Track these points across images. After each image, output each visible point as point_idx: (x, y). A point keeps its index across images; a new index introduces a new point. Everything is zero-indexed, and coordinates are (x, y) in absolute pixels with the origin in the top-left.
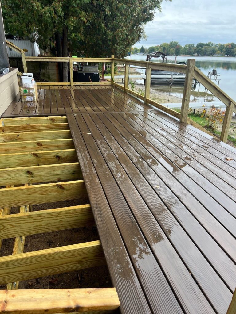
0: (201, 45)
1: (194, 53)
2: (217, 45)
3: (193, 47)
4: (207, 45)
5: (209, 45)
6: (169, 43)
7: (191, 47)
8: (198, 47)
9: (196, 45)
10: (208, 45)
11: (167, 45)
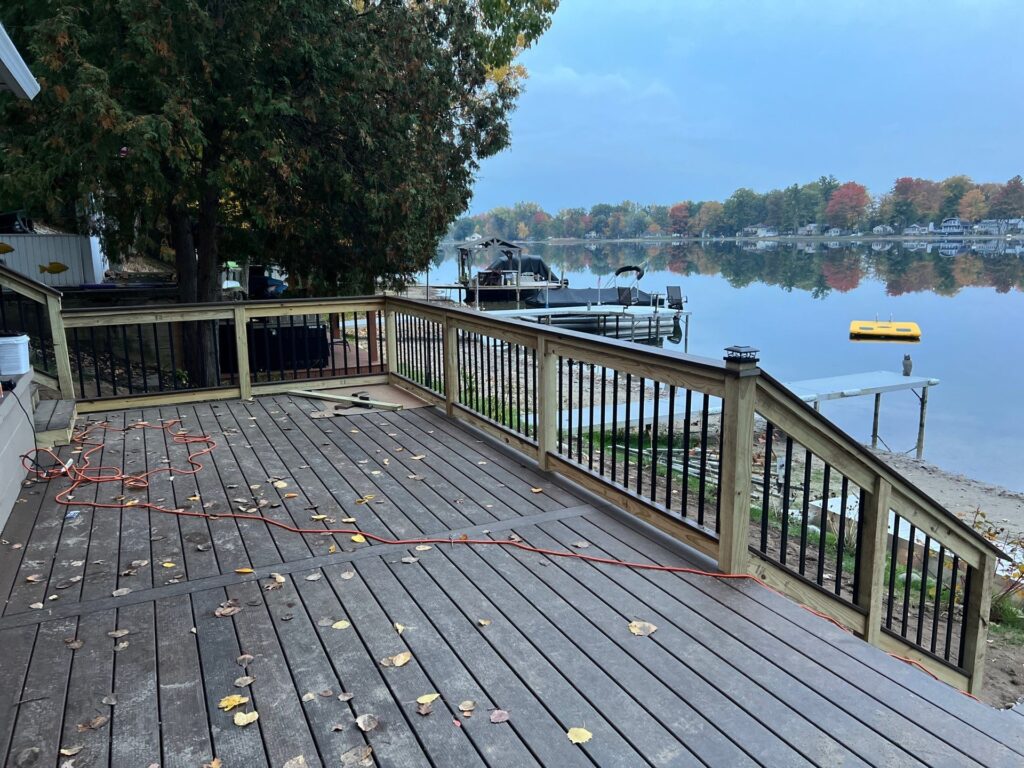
0: (602, 210)
1: (588, 232)
2: (648, 209)
3: (583, 215)
4: (618, 209)
5: (626, 210)
6: (512, 208)
7: (576, 216)
8: (596, 216)
9: (588, 211)
10: (623, 210)
11: (508, 212)
